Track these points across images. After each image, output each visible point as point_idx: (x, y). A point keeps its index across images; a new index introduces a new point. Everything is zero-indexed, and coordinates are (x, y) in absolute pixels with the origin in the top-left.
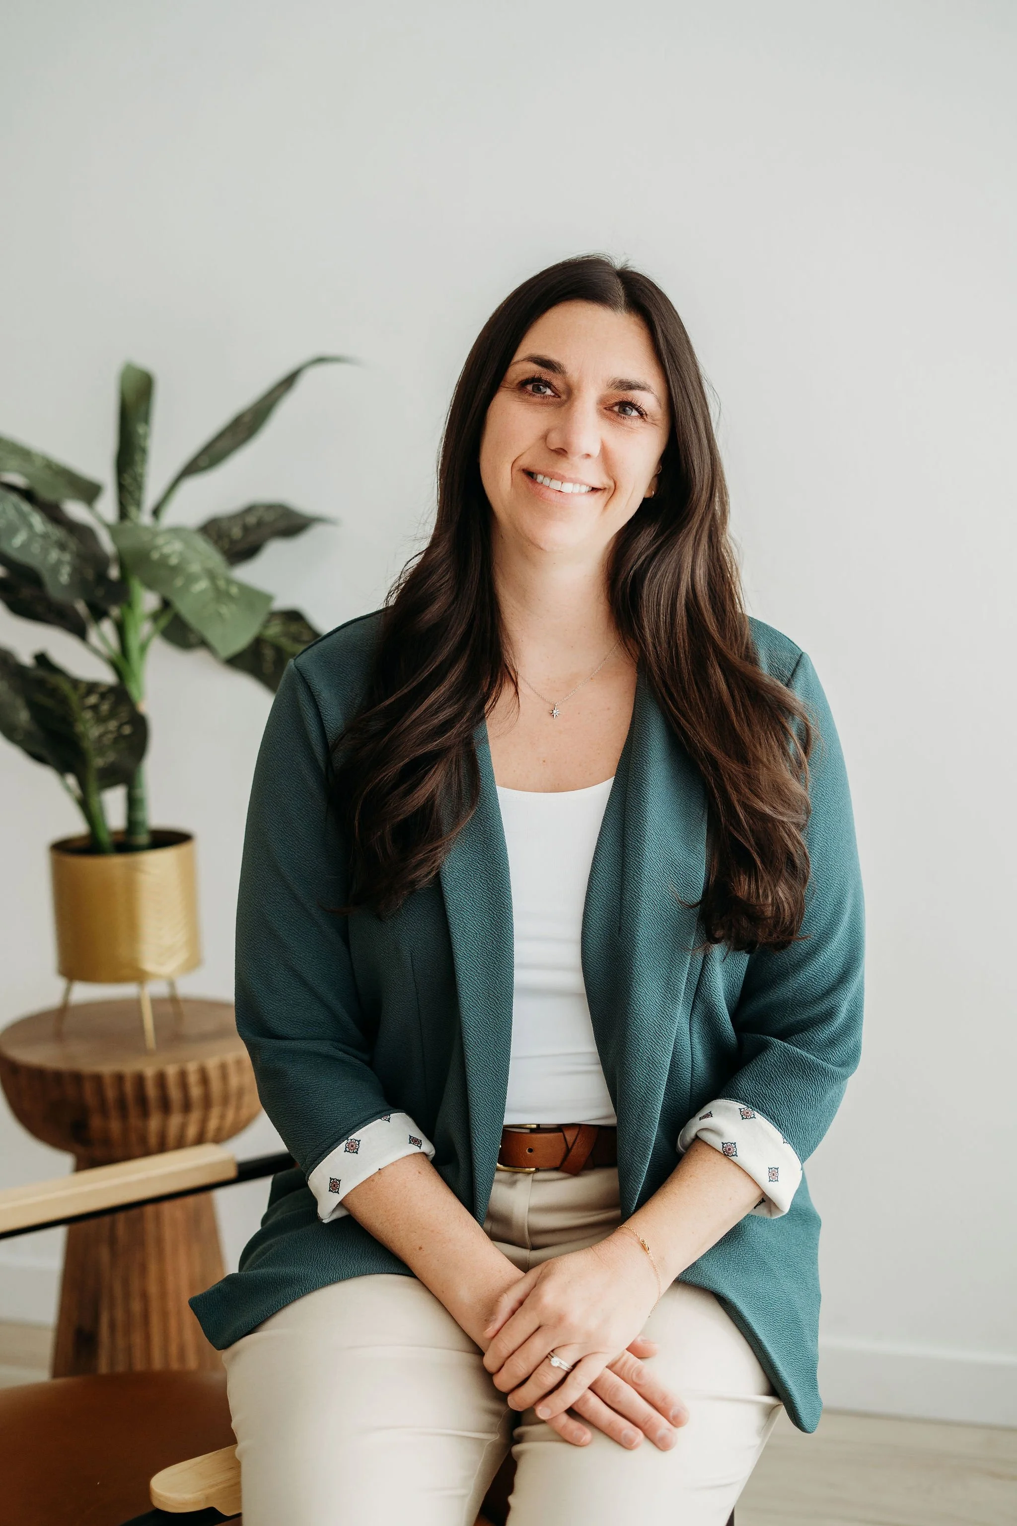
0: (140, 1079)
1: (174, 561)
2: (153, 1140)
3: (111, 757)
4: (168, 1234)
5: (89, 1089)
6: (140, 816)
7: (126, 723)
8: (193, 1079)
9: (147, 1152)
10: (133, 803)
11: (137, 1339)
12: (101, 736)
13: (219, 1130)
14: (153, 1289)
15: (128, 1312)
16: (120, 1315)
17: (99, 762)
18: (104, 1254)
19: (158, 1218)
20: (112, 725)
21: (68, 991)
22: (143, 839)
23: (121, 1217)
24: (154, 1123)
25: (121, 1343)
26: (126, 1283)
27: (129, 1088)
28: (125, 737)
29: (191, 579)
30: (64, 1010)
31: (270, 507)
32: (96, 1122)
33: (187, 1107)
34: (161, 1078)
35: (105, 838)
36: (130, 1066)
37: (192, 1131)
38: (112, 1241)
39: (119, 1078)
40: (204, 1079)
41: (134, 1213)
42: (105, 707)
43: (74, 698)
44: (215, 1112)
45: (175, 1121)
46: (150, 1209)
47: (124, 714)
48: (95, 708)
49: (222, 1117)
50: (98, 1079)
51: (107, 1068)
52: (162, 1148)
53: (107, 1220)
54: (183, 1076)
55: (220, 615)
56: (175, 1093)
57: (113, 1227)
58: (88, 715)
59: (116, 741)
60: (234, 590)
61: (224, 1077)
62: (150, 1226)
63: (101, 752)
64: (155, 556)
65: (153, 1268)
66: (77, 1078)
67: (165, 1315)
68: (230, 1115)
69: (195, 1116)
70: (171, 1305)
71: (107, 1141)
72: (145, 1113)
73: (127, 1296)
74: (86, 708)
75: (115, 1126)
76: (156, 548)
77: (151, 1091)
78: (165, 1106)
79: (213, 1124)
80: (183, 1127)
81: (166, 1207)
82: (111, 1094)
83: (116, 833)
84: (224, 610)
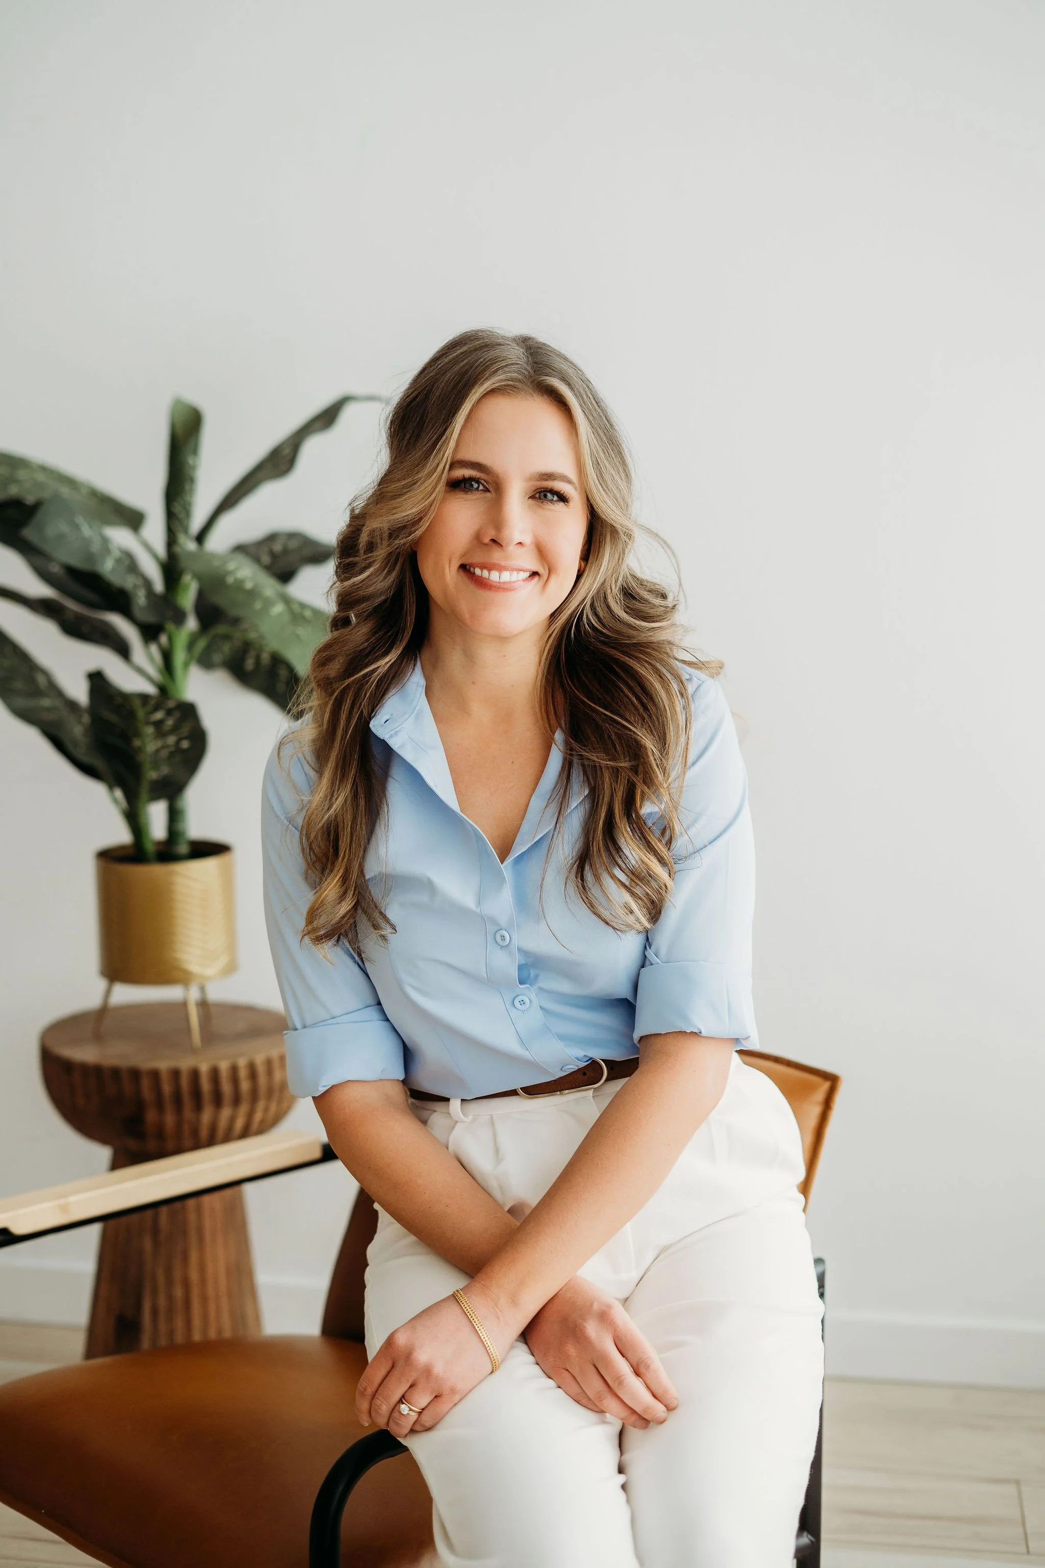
0: (195, 1074)
1: (249, 585)
2: (204, 1133)
3: (165, 770)
4: (208, 1223)
5: (146, 1084)
6: (180, 826)
7: (185, 738)
8: (243, 1073)
9: (197, 1145)
10: (174, 815)
11: (179, 1323)
12: (157, 751)
13: (262, 1121)
14: (194, 1276)
15: (170, 1297)
16: (162, 1301)
17: (153, 775)
18: (148, 1244)
19: (199, 1210)
20: (171, 740)
21: (108, 993)
22: (183, 849)
23: (164, 1210)
24: (206, 1116)
25: (163, 1327)
26: (169, 1271)
27: (185, 1082)
28: (183, 751)
29: (268, 603)
30: (103, 1011)
31: (292, 536)
32: (151, 1116)
33: (237, 1100)
34: (215, 1074)
35: (150, 848)
36: (185, 1064)
37: (239, 1124)
38: (155, 1231)
39: (176, 1074)
40: (253, 1074)
41: (178, 1205)
42: (170, 722)
43: (141, 713)
44: (261, 1105)
45: (226, 1113)
46: (191, 1203)
47: (185, 730)
48: (158, 724)
49: (266, 1110)
50: (155, 1075)
51: (163, 1065)
52: (211, 1141)
53: (149, 1213)
54: (234, 1069)
55: (298, 636)
56: (226, 1088)
57: (156, 1221)
58: (150, 730)
59: (172, 755)
60: (308, 613)
61: (270, 1071)
62: (192, 1217)
63: (156, 766)
64: (230, 580)
65: (194, 1256)
66: (135, 1074)
67: (204, 1299)
68: (273, 1107)
69: (243, 1109)
70: (211, 1292)
71: (160, 1134)
72: (198, 1106)
73: (170, 1283)
74: (148, 723)
75: (170, 1119)
76: (228, 573)
77: (206, 1086)
78: (218, 1100)
79: (258, 1116)
80: (232, 1120)
81: (206, 1199)
82: (167, 1088)
83: (159, 843)
84: (301, 631)
